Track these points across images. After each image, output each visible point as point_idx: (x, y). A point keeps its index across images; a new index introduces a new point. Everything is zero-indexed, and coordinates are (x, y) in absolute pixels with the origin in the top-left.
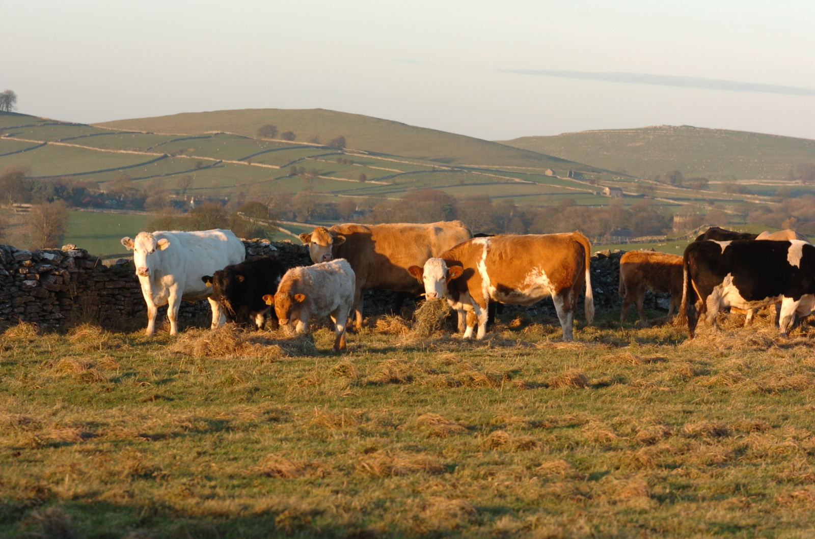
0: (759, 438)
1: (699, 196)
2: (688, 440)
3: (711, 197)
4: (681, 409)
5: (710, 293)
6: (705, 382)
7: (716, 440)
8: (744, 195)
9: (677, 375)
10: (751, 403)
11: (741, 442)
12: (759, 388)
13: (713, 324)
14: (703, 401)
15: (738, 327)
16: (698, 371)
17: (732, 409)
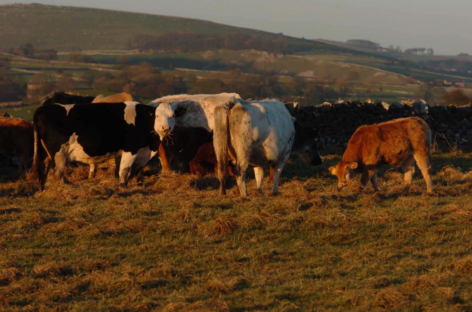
0: (99, 274)
1: (50, 66)
2: (37, 280)
3: (60, 67)
4: (31, 253)
5: (58, 151)
6: (53, 228)
7: (62, 279)
8: (89, 64)
9: (29, 223)
10: (93, 245)
11: (84, 280)
12: (101, 231)
13: (61, 177)
14: (51, 245)
15: (83, 179)
16: (48, 219)
17: (77, 251)
